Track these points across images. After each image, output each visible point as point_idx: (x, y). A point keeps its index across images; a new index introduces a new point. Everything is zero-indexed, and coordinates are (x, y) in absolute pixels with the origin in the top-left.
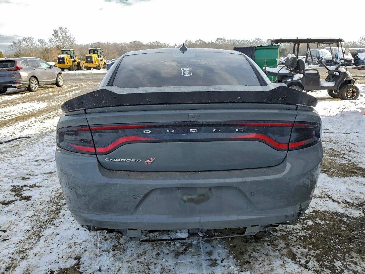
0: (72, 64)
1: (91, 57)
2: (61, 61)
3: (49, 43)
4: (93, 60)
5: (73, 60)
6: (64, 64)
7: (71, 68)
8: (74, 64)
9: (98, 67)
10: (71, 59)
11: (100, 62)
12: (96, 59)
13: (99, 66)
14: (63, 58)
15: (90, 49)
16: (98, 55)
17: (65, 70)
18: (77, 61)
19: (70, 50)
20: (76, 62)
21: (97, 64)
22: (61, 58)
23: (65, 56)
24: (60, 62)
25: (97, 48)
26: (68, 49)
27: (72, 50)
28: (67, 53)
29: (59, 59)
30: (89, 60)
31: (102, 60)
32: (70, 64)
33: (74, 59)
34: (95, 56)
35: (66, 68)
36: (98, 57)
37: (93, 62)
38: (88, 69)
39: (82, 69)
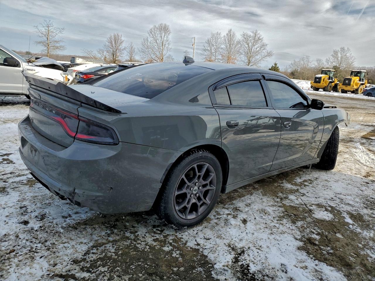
0: (327, 85)
1: (350, 80)
2: (318, 80)
3: (325, 63)
4: (352, 83)
5: (330, 80)
6: (319, 84)
7: (326, 89)
8: (330, 84)
9: (355, 92)
10: (329, 80)
11: (360, 86)
12: (355, 82)
13: (357, 90)
14: (320, 78)
15: (353, 71)
16: (360, 78)
17: (319, 90)
18: (335, 83)
19: (330, 71)
20: (333, 84)
21: (355, 87)
22: (318, 78)
23: (323, 76)
24: (316, 82)
25: (362, 71)
26: (328, 70)
27: (332, 71)
28: (326, 74)
29: (316, 78)
30: (347, 82)
31: (362, 84)
32: (325, 85)
33: (332, 80)
34: (355, 80)
35: (321, 88)
36: (360, 80)
37: (350, 85)
38: (344, 91)
39: (339, 92)
